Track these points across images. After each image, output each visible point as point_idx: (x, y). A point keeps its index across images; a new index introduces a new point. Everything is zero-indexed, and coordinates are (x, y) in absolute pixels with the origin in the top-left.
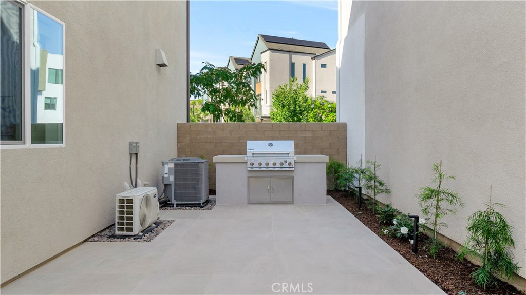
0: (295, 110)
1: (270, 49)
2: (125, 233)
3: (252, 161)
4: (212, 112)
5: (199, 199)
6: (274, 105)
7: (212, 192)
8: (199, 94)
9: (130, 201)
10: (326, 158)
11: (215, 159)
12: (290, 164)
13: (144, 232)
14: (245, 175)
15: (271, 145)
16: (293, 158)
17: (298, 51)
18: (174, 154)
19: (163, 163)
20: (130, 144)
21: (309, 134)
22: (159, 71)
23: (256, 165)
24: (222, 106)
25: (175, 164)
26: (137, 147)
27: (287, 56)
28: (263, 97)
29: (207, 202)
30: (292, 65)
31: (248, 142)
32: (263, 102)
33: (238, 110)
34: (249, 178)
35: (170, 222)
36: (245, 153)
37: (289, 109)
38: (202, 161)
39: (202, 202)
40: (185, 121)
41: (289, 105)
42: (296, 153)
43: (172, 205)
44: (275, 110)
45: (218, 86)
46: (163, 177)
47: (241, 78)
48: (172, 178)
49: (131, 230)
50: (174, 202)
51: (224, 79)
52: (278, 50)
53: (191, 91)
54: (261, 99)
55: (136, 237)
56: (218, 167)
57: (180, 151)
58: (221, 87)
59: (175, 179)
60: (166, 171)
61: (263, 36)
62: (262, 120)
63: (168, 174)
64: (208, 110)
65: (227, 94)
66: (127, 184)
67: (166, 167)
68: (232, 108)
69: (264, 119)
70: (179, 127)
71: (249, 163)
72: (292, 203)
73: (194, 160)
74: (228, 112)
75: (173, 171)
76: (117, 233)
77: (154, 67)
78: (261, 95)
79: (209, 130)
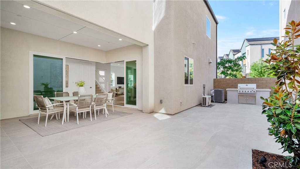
0: (261, 72)
1: (250, 45)
2: (204, 105)
3: (240, 90)
4: (224, 74)
5: (222, 100)
6: (251, 70)
7: (226, 100)
8: (219, 69)
9: (206, 98)
10: (270, 90)
11: (227, 89)
12: (254, 91)
13: (209, 106)
14: (237, 95)
15: (247, 85)
16: (255, 89)
17: (266, 43)
18: (213, 88)
19: (211, 90)
20: (203, 85)
21: (264, 82)
22: (209, 64)
23: (241, 91)
24: (228, 72)
25: (215, 91)
26: (205, 86)
27: (260, 46)
28: (246, 65)
29: (224, 102)
30: (263, 50)
31: (238, 84)
32: (247, 68)
33: (234, 73)
34: (238, 95)
35: (215, 105)
36: (237, 88)
37: (258, 71)
38: (222, 90)
39: (223, 101)
40: (216, 78)
41: (258, 70)
42: (257, 88)
43: (214, 102)
44: (252, 72)
45: (227, 65)
46: (211, 94)
47: (236, 62)
48: (214, 94)
49: (206, 105)
50: (214, 101)
51: (229, 63)
52: (255, 44)
53: (217, 68)
54: (245, 66)
55: (207, 106)
56: (228, 92)
57: (215, 87)
58: (228, 66)
59: (215, 95)
60: (212, 92)
61: (246, 39)
62: (246, 75)
63: (213, 93)
64: (223, 74)
65: (230, 68)
66: (203, 95)
67: (212, 91)
68: (232, 72)
69: (247, 75)
70: (214, 80)
71: (239, 91)
72: (255, 104)
73: (220, 89)
74: (230, 74)
75: (214, 92)
76: (202, 105)
77: (208, 63)
78: (246, 64)
79: (224, 81)
